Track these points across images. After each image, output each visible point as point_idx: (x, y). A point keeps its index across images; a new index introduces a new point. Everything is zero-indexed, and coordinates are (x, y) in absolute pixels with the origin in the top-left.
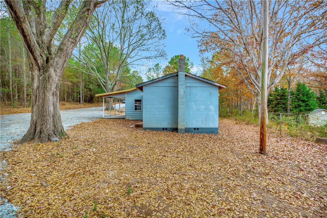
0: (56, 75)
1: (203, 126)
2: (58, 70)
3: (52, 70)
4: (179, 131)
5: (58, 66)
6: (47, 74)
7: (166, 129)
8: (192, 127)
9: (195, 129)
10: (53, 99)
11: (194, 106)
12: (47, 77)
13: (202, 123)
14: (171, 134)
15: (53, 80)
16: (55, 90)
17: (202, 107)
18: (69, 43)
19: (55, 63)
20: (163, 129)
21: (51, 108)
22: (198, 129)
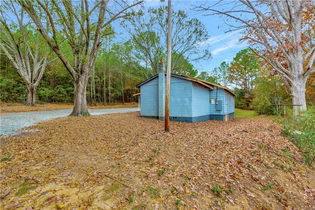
0: (82, 84)
1: (180, 116)
2: (83, 82)
3: (80, 82)
4: (159, 118)
5: (83, 80)
6: (78, 84)
7: (154, 117)
8: (172, 116)
9: (174, 118)
10: (82, 96)
11: (172, 99)
12: (78, 86)
13: (179, 113)
14: (155, 120)
15: (80, 87)
16: (82, 92)
17: (179, 99)
18: (87, 68)
19: (81, 79)
20: (152, 117)
21: (80, 101)
22: (176, 118)
